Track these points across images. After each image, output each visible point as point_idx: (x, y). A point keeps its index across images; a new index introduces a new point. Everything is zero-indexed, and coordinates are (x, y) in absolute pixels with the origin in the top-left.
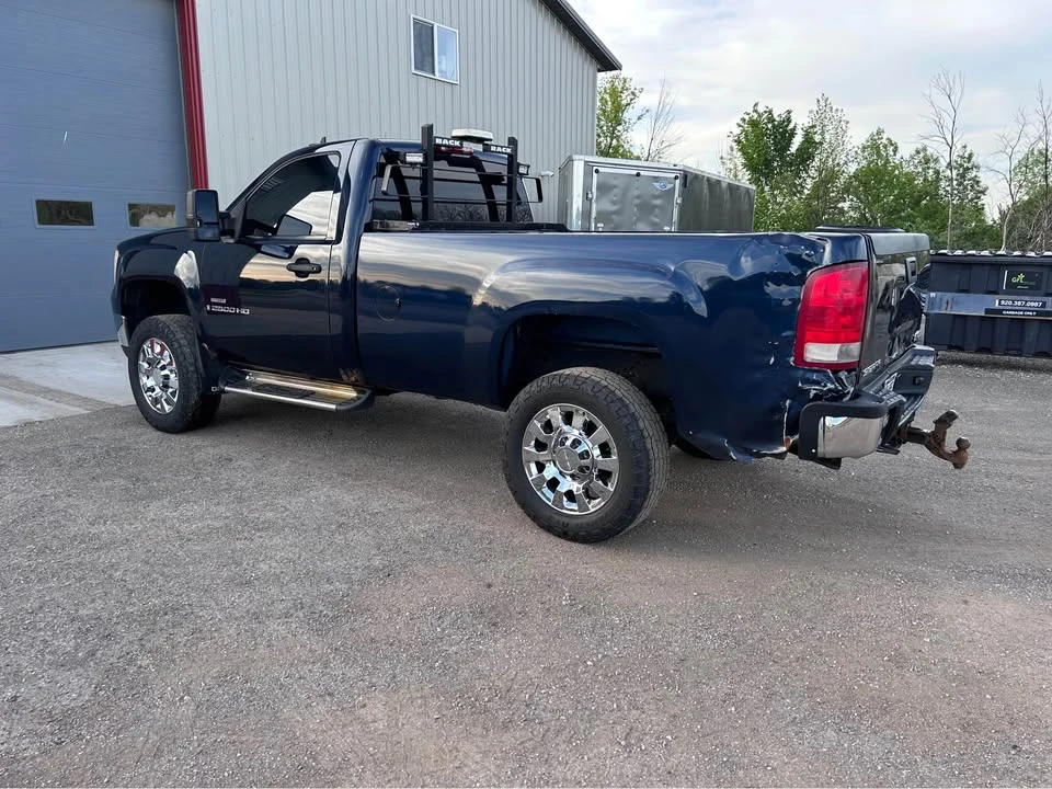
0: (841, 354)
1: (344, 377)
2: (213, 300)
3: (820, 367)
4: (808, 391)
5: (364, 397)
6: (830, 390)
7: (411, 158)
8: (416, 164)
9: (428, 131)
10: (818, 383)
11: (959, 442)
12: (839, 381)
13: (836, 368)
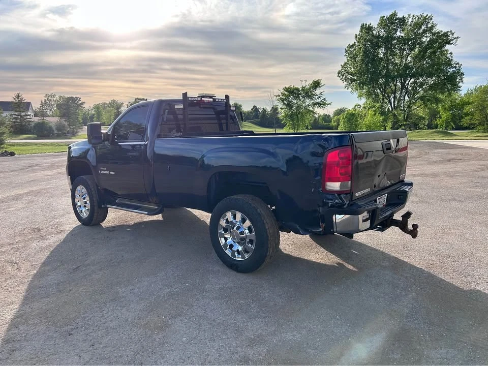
0: (341, 186)
1: (151, 200)
2: (101, 168)
3: (332, 192)
4: (328, 203)
5: (160, 208)
6: (337, 203)
7: (177, 106)
8: (180, 108)
9: (185, 95)
10: (331, 200)
11: (414, 226)
12: (341, 198)
13: (339, 193)
